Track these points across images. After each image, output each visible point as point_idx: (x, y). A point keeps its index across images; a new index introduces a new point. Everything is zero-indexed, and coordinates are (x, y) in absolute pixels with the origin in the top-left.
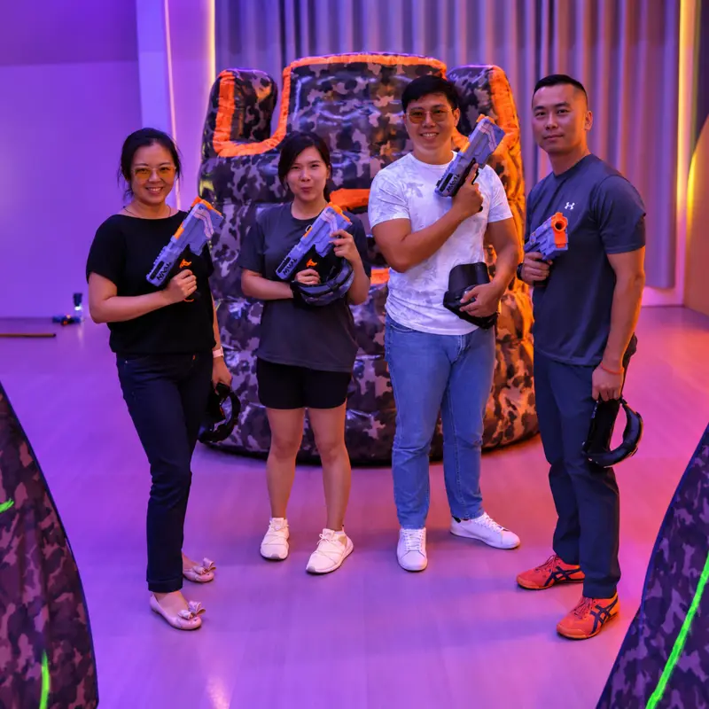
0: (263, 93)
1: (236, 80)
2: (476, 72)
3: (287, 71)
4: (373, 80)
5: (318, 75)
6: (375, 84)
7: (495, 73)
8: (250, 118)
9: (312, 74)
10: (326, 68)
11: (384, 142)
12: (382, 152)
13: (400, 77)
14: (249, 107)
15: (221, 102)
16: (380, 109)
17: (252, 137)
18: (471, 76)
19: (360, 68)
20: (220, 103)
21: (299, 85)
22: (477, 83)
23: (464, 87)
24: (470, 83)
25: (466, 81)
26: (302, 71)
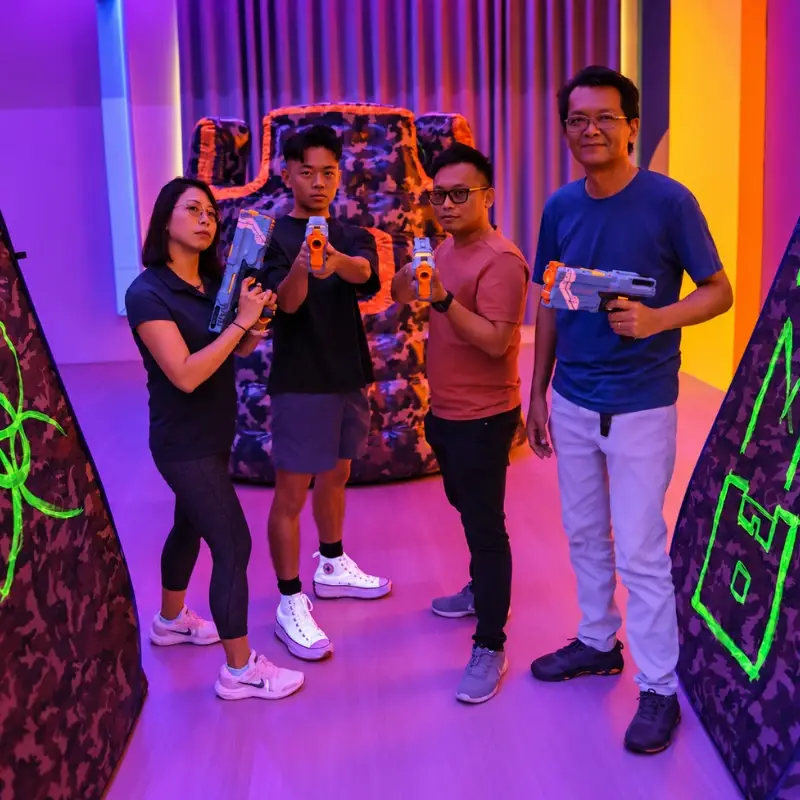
0: (240, 140)
1: (217, 128)
2: (441, 120)
3: (267, 120)
4: (347, 128)
5: (296, 123)
6: (348, 131)
7: (458, 122)
8: (230, 164)
9: (291, 123)
10: (304, 117)
11: (359, 185)
12: (358, 194)
13: (373, 125)
14: (228, 154)
15: (203, 148)
16: (355, 155)
17: (232, 182)
18: (437, 124)
19: (336, 118)
20: (202, 150)
21: (279, 133)
22: (442, 130)
23: (429, 134)
24: (436, 131)
25: (431, 129)
26: (282, 120)
